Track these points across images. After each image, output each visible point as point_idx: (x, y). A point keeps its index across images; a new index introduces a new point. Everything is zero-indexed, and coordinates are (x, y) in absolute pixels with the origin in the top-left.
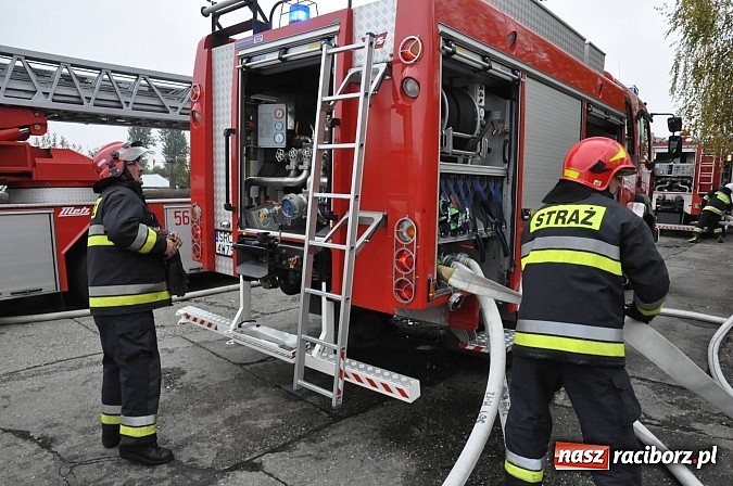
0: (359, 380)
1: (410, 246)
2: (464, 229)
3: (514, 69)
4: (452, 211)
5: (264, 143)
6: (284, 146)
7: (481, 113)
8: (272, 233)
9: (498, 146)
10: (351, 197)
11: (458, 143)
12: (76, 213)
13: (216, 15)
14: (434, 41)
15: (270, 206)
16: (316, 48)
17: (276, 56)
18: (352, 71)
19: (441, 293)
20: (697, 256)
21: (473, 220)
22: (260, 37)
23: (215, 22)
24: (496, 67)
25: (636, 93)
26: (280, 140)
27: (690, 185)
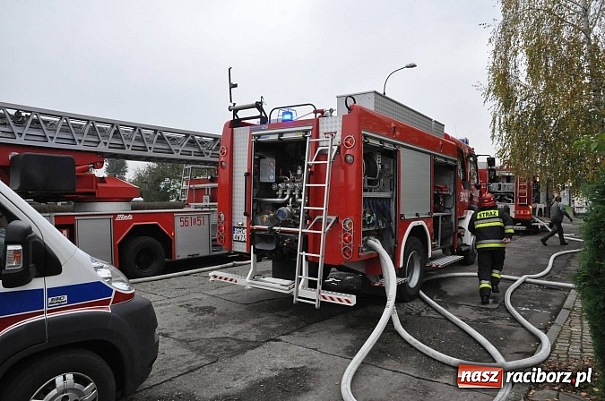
0: (325, 298)
1: (350, 232)
2: (372, 224)
3: (395, 145)
4: (368, 215)
5: (263, 179)
6: (274, 181)
7: (379, 167)
8: (275, 228)
9: (387, 182)
10: (324, 209)
11: (370, 182)
12: (125, 218)
13: (236, 111)
14: (359, 137)
15: (269, 214)
16: (300, 136)
17: (276, 137)
18: (319, 149)
19: (365, 254)
20: (518, 246)
21: (377, 220)
22: (266, 126)
23: (235, 114)
24: (386, 145)
25: (467, 143)
26: (272, 178)
27: (513, 198)
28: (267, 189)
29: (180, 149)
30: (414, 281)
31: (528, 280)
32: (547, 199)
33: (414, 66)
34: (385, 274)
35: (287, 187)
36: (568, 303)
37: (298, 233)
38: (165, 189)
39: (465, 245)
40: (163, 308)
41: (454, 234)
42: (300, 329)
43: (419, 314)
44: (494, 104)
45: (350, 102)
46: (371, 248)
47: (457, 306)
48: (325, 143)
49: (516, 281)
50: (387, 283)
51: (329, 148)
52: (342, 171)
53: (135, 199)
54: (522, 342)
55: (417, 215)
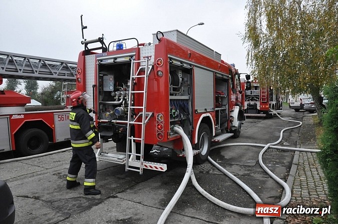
1: (162, 122)
2: (177, 117)
3: (191, 65)
4: (173, 111)
5: (106, 89)
6: (113, 90)
7: (181, 79)
8: (113, 121)
9: (186, 89)
10: (143, 107)
11: (174, 89)
12: (18, 117)
13: (86, 44)
14: (167, 60)
15: (109, 112)
16: (127, 59)
17: (112, 61)
18: (140, 68)
19: (172, 137)
20: (262, 125)
21: (180, 114)
22: (106, 54)
23: (86, 46)
24: (185, 65)
25: (234, 66)
26: (111, 88)
27: (259, 99)
28: (108, 96)
29: (58, 72)
30: (204, 151)
31: (271, 146)
32: (277, 98)
33: (203, 24)
34: (185, 149)
35: (121, 94)
36: (295, 160)
37: (127, 124)
38: (57, 98)
39: (234, 126)
40: (41, 176)
41: (228, 120)
42: (131, 187)
43: (208, 172)
44: (248, 44)
45: (160, 36)
46: (176, 133)
47: (231, 165)
48: (144, 64)
49: (264, 147)
50: (187, 154)
51: (146, 67)
52: (155, 82)
53: (27, 105)
54: (272, 189)
55: (206, 110)
